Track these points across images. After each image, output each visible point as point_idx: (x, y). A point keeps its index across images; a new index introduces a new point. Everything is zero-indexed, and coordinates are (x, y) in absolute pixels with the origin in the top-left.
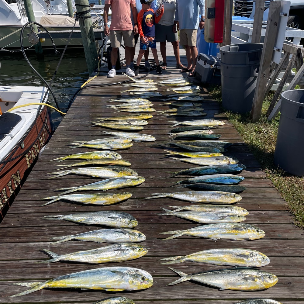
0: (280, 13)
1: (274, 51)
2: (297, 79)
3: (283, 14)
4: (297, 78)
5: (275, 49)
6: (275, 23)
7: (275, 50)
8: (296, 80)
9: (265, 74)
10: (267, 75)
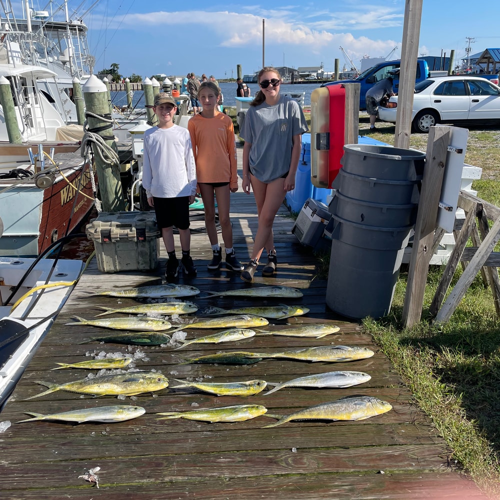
0: (449, 147)
1: (439, 209)
2: (483, 257)
3: (454, 149)
4: (482, 254)
5: (441, 205)
6: (441, 162)
7: (443, 208)
8: (480, 257)
9: (426, 248)
10: (429, 249)
